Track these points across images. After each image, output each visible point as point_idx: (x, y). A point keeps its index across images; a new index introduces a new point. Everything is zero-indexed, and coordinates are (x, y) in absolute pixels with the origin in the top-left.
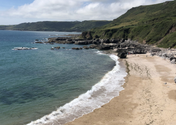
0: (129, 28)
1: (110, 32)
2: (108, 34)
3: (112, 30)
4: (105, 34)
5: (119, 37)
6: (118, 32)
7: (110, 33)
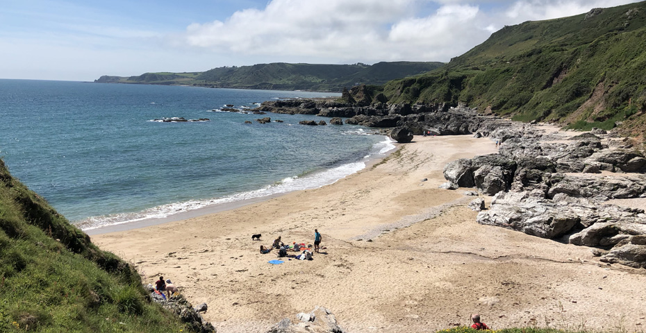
0: (464, 77)
1: (416, 86)
2: (408, 90)
3: (420, 81)
4: (402, 92)
5: (434, 100)
6: (434, 87)
7: (414, 89)
